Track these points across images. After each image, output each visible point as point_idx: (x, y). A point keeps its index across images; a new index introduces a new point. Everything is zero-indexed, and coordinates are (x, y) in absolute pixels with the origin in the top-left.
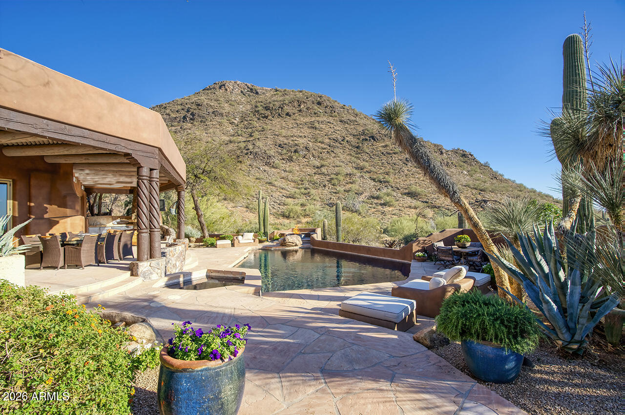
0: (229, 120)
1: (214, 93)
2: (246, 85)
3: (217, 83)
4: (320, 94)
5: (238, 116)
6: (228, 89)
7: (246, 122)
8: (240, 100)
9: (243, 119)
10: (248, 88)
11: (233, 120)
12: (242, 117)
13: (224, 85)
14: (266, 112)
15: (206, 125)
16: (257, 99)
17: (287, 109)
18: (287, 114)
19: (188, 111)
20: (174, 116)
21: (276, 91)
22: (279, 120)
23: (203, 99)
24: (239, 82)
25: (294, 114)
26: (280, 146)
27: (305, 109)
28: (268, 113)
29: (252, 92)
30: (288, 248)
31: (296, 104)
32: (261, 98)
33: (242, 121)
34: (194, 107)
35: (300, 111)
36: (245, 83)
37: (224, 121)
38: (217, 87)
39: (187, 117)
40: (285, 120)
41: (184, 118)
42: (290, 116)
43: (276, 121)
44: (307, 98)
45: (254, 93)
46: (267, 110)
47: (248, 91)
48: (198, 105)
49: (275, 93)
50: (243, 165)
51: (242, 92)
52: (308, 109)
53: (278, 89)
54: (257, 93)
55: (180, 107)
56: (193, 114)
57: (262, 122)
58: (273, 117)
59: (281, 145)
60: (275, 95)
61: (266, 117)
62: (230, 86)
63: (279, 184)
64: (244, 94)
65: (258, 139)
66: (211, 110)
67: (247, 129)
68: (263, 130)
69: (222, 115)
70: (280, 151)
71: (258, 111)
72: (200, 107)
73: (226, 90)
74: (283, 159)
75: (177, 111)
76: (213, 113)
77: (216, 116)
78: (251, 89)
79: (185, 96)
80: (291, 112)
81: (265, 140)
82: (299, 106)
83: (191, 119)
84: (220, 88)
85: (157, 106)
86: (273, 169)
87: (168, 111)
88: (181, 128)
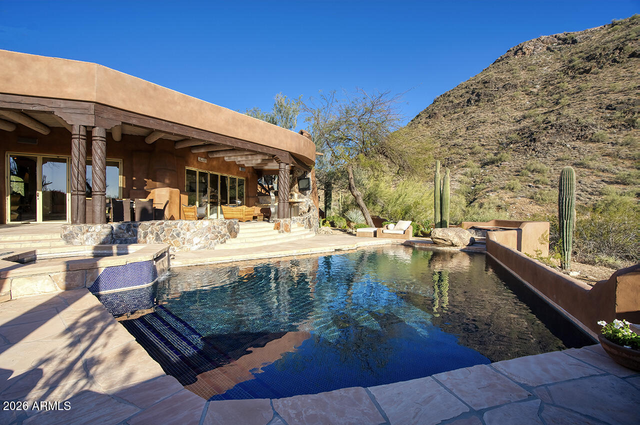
0: (526, 91)
3: (511, 49)
6: (527, 52)
7: (551, 87)
8: (545, 60)
9: (546, 84)
11: (531, 89)
13: (521, 49)
15: (494, 104)
16: (573, 51)
19: (473, 93)
20: (458, 102)
23: (493, 74)
24: (543, 37)
26: (609, 107)
30: (439, 248)
33: (545, 88)
34: (481, 86)
36: (554, 35)
37: (519, 94)
39: (472, 99)
41: (469, 101)
46: (589, 61)
47: (559, 44)
48: (486, 82)
50: (538, 144)
51: (548, 49)
54: (574, 42)
55: (464, 91)
56: (478, 95)
57: (578, 80)
59: (610, 105)
61: (587, 71)
62: (529, 47)
63: (597, 164)
65: (569, 105)
68: (580, 90)
70: (609, 115)
72: (486, 85)
73: (524, 53)
74: (614, 127)
75: (461, 96)
76: (504, 87)
77: (507, 90)
79: (471, 77)
81: (580, 104)
83: (476, 101)
85: (441, 96)
86: (591, 145)
87: (451, 99)
88: (464, 113)
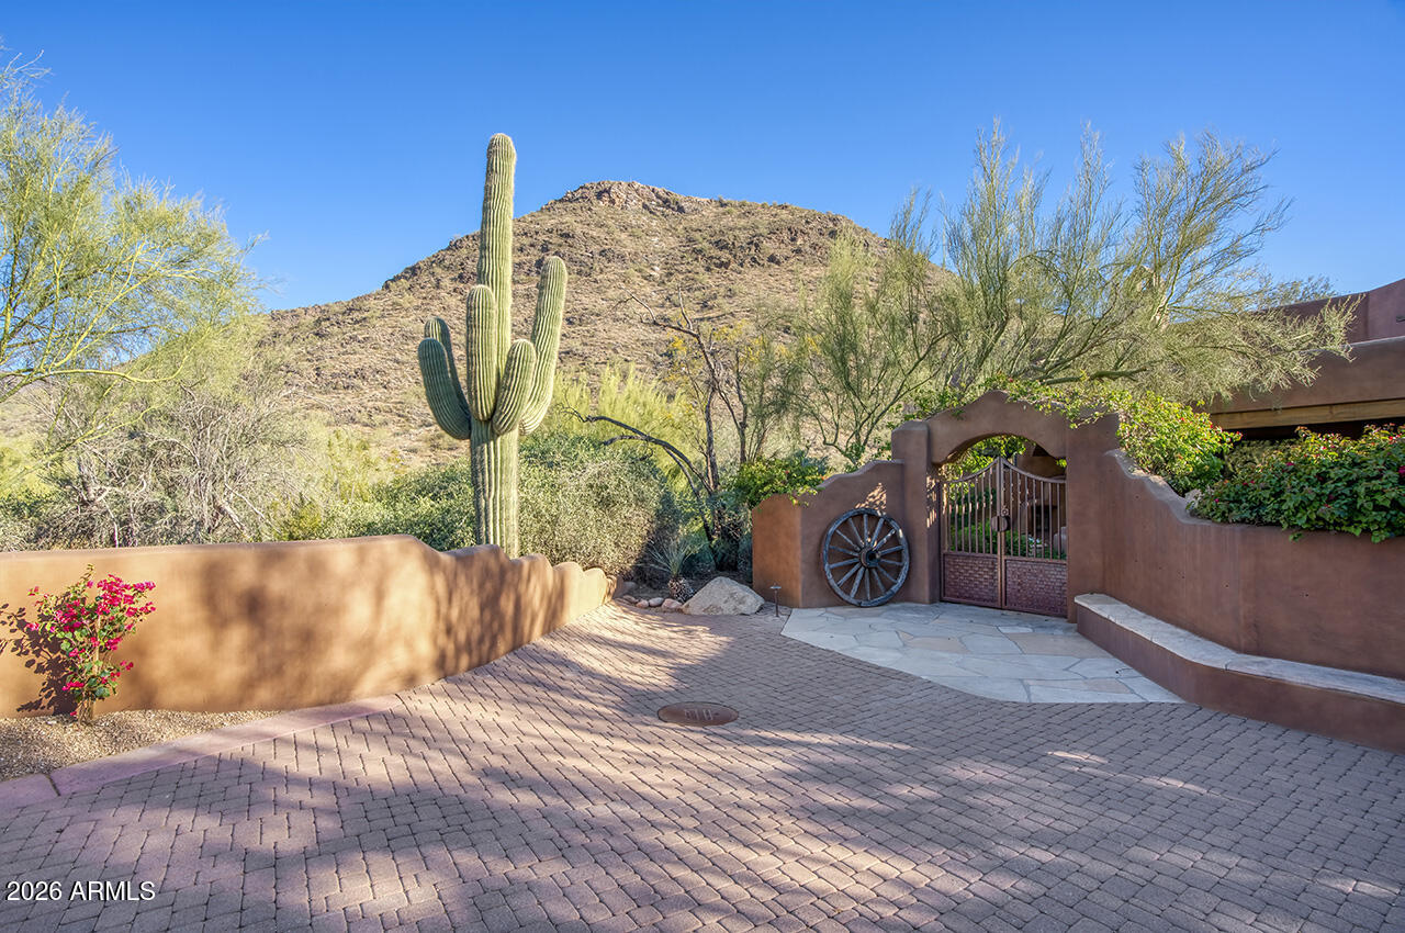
1: (590, 209)
2: (653, 191)
4: (833, 214)
5: (657, 262)
10: (658, 197)
12: (667, 264)
14: (720, 253)
17: (769, 247)
18: (772, 259)
21: (723, 205)
22: (757, 272)
25: (787, 258)
27: (808, 249)
28: (725, 256)
29: (669, 207)
31: (786, 236)
32: (694, 220)
35: (798, 251)
38: (591, 194)
40: (771, 271)
42: (778, 263)
43: (751, 273)
44: (807, 222)
45: (673, 209)
49: (721, 209)
52: (814, 246)
53: (725, 201)
58: (741, 265)
60: (724, 214)
64: (651, 212)
66: (595, 248)
67: (689, 291)
69: (622, 258)
71: (701, 251)
78: (666, 201)
80: (778, 253)
82: (793, 240)
84: (599, 196)
